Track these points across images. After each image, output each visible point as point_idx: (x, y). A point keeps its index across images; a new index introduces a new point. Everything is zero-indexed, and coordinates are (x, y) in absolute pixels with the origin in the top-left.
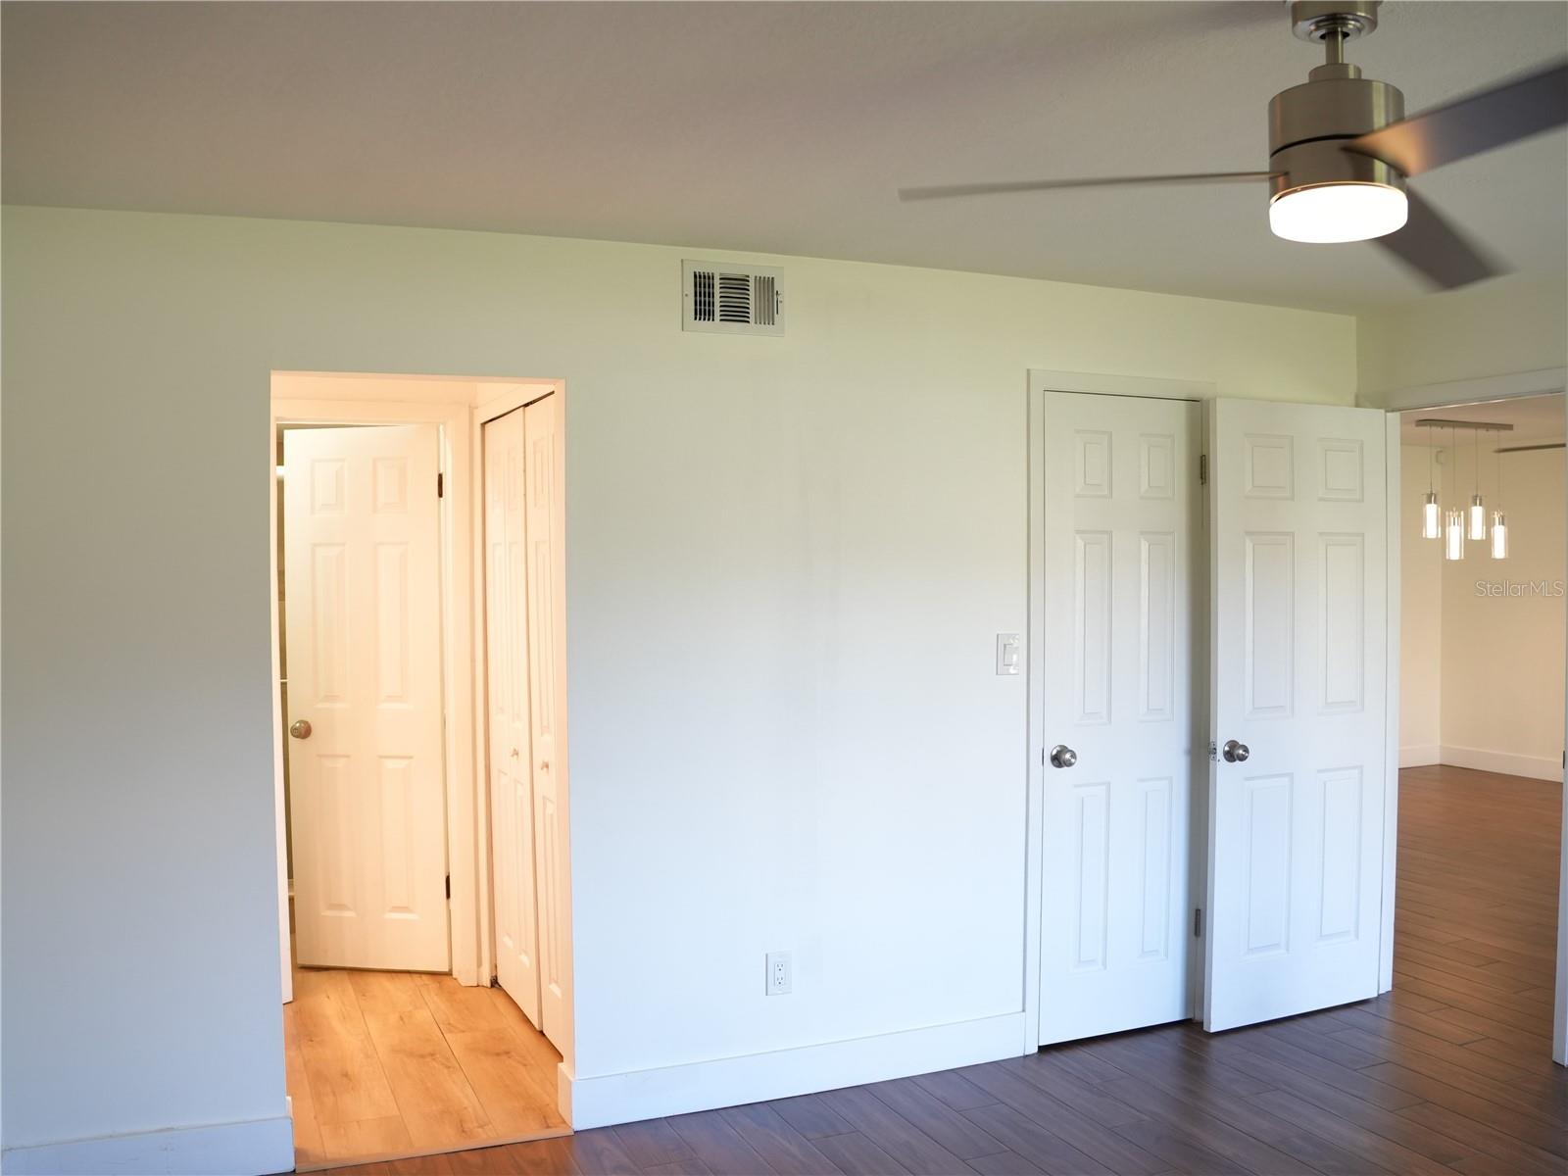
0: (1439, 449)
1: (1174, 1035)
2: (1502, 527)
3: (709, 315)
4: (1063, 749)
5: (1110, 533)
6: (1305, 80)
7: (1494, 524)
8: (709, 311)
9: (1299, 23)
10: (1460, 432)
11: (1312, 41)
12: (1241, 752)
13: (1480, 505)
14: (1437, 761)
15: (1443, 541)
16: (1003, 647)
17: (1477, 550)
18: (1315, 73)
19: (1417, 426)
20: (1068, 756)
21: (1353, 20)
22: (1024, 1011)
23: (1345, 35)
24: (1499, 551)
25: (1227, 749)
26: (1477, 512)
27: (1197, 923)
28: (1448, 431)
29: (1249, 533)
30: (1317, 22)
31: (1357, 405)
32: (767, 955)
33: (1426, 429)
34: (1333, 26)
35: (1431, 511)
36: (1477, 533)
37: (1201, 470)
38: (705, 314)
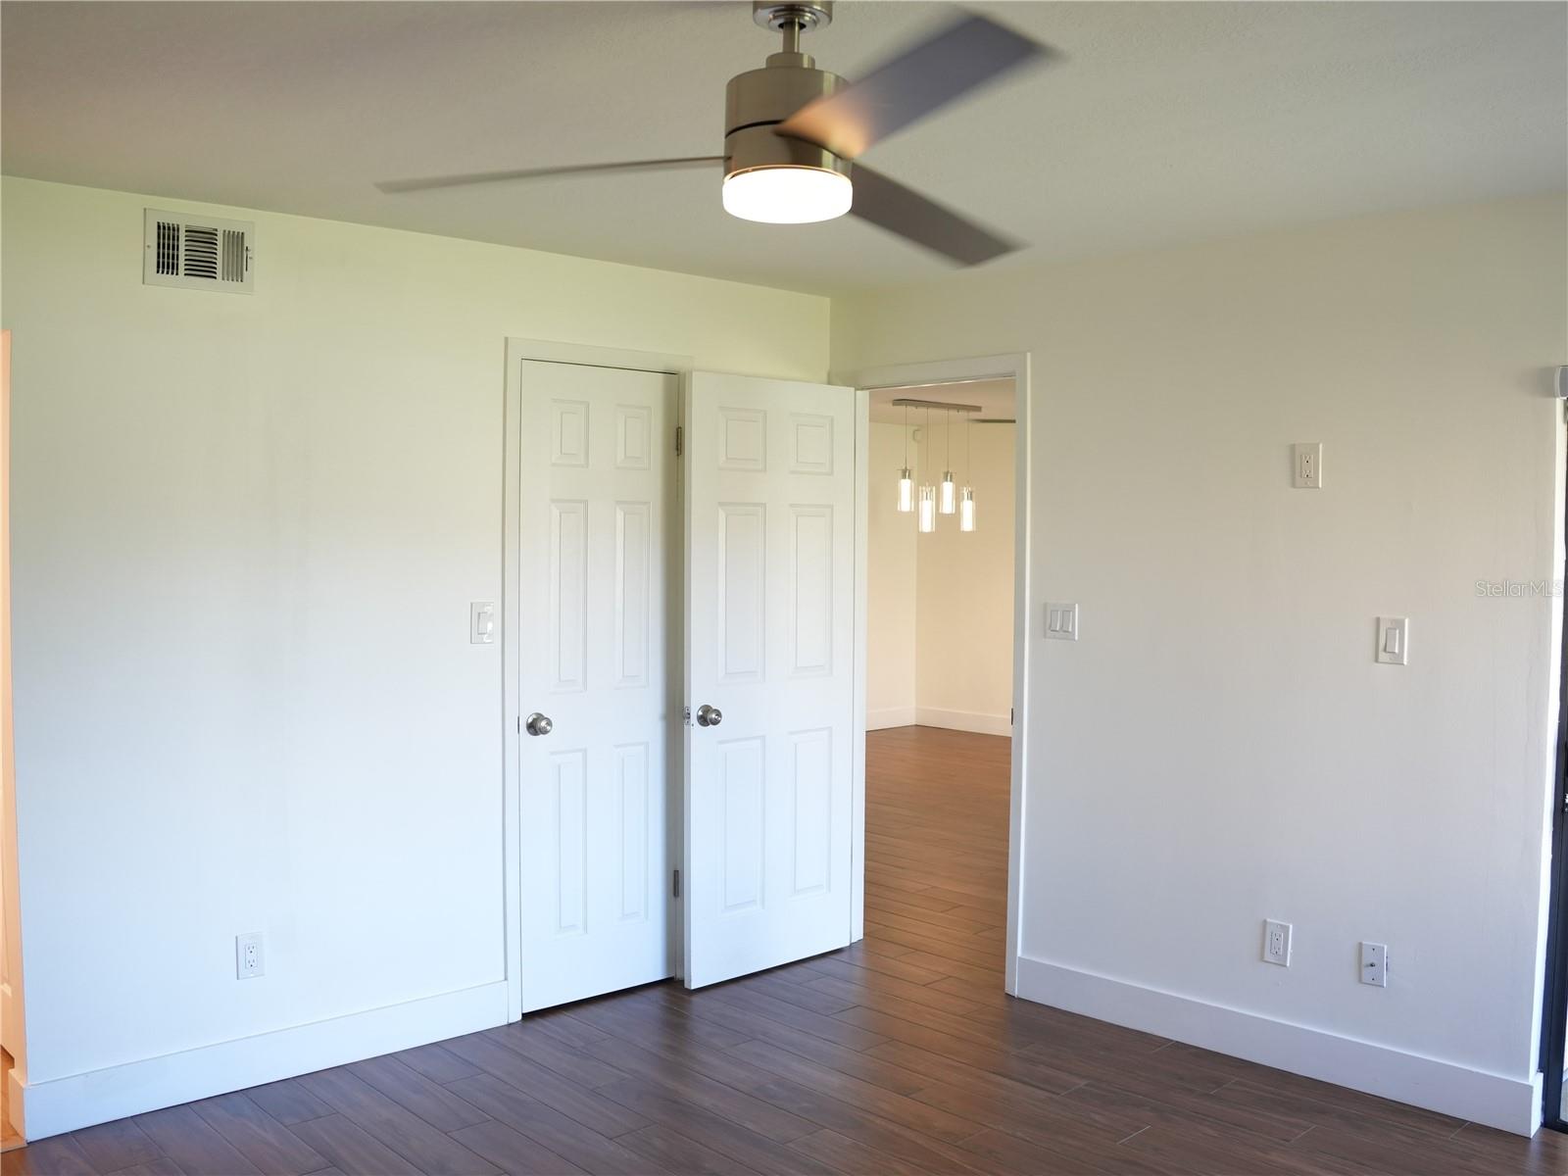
0: (916, 428)
1: (657, 994)
2: (970, 502)
3: (173, 268)
4: (539, 717)
5: (586, 502)
6: (763, 65)
7: (963, 499)
8: (173, 264)
9: (759, 10)
10: (933, 412)
11: (771, 28)
12: (714, 716)
13: (951, 481)
14: (912, 722)
15: (915, 514)
16: (478, 615)
17: (947, 523)
18: (772, 59)
19: (894, 405)
20: (543, 724)
21: (810, 12)
22: (506, 979)
23: (802, 26)
24: (968, 524)
25: (700, 713)
26: (948, 488)
27: (676, 884)
28: (922, 410)
29: (721, 504)
30: (776, 11)
31: (829, 383)
32: (237, 938)
33: (902, 408)
34: (790, 18)
35: (906, 485)
36: (948, 507)
37: (677, 442)
38: (168, 268)
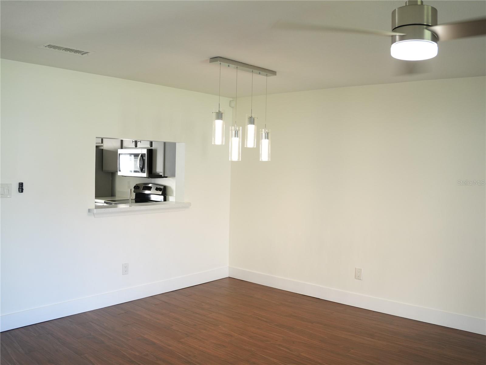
0: (232, 99)
2: (267, 141)
7: (262, 139)
13: (253, 124)
15: (226, 148)
17: (250, 155)
24: (265, 156)
26: (251, 129)
35: (219, 124)
36: (250, 143)
